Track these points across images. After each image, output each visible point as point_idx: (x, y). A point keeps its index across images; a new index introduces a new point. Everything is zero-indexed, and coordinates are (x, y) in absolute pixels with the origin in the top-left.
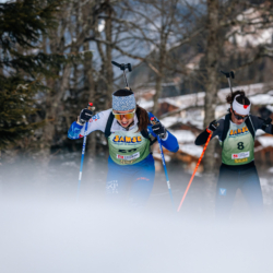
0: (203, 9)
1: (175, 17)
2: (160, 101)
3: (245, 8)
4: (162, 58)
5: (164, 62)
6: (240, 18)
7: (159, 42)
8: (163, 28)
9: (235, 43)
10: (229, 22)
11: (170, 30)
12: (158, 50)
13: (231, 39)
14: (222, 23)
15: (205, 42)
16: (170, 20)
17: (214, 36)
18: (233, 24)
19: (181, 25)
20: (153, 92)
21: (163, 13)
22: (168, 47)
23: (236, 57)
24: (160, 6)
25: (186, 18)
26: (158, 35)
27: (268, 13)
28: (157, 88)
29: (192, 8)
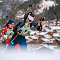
0: (11, 11)
1: (5, 12)
2: (2, 29)
3: (19, 10)
4: (2, 20)
5: (3, 21)
6: (18, 12)
7: (2, 17)
8: (3, 14)
9: (17, 17)
10: (16, 13)
11: (4, 15)
12: (2, 19)
13: (16, 16)
14: (15, 13)
15: (11, 17)
16: (4, 13)
17: (13, 16)
18: (17, 13)
19: (6, 14)
20: (1, 27)
21: (3, 11)
22: (4, 18)
23: (17, 20)
24: (2, 10)
25: (7, 12)
26: (2, 16)
27: (24, 11)
28: (1, 26)
29: (8, 10)
